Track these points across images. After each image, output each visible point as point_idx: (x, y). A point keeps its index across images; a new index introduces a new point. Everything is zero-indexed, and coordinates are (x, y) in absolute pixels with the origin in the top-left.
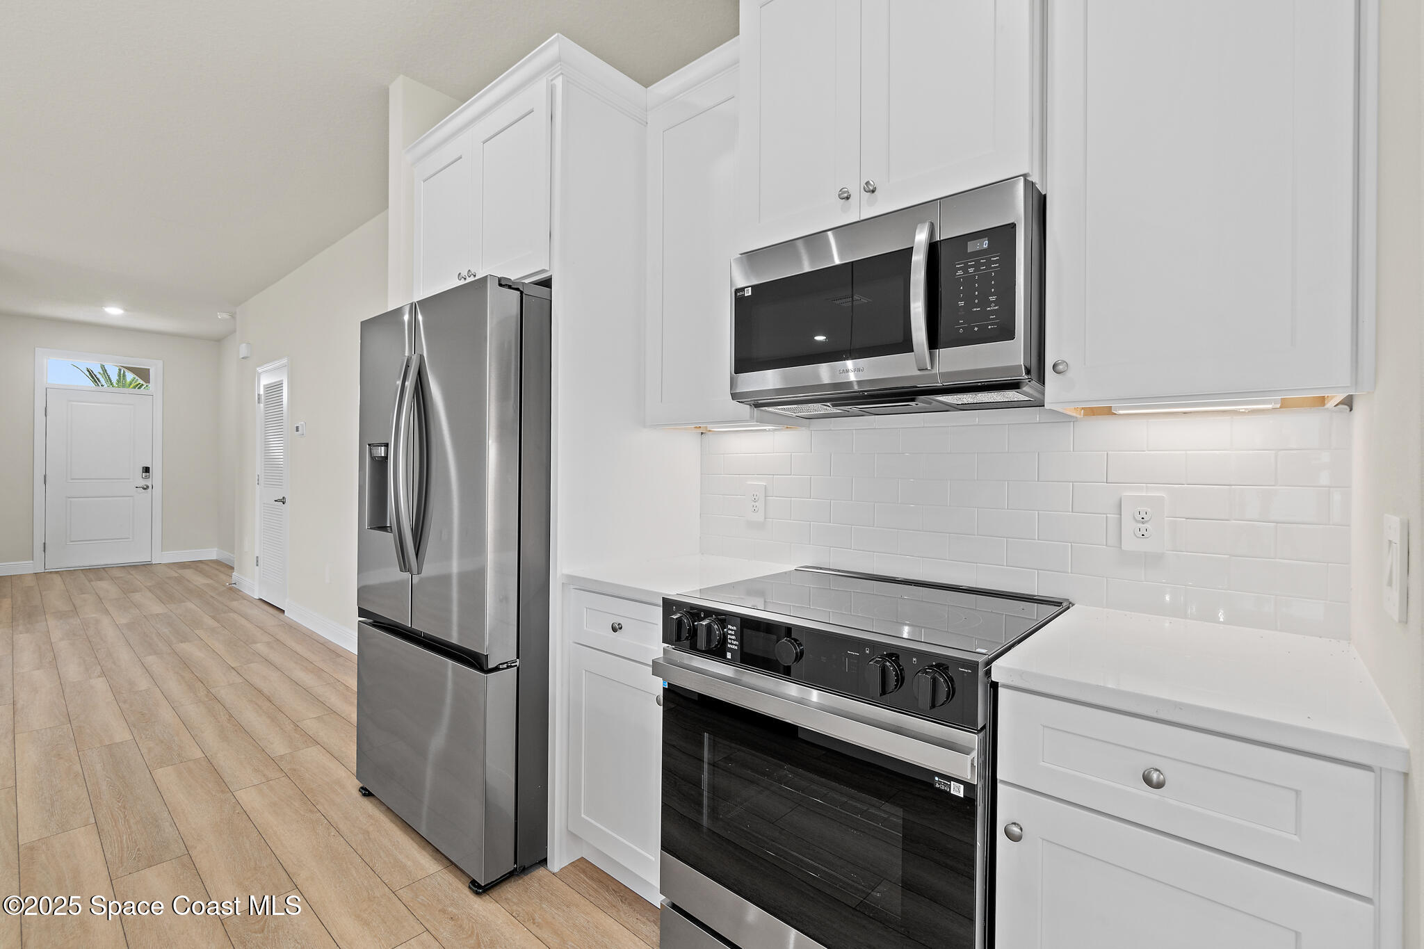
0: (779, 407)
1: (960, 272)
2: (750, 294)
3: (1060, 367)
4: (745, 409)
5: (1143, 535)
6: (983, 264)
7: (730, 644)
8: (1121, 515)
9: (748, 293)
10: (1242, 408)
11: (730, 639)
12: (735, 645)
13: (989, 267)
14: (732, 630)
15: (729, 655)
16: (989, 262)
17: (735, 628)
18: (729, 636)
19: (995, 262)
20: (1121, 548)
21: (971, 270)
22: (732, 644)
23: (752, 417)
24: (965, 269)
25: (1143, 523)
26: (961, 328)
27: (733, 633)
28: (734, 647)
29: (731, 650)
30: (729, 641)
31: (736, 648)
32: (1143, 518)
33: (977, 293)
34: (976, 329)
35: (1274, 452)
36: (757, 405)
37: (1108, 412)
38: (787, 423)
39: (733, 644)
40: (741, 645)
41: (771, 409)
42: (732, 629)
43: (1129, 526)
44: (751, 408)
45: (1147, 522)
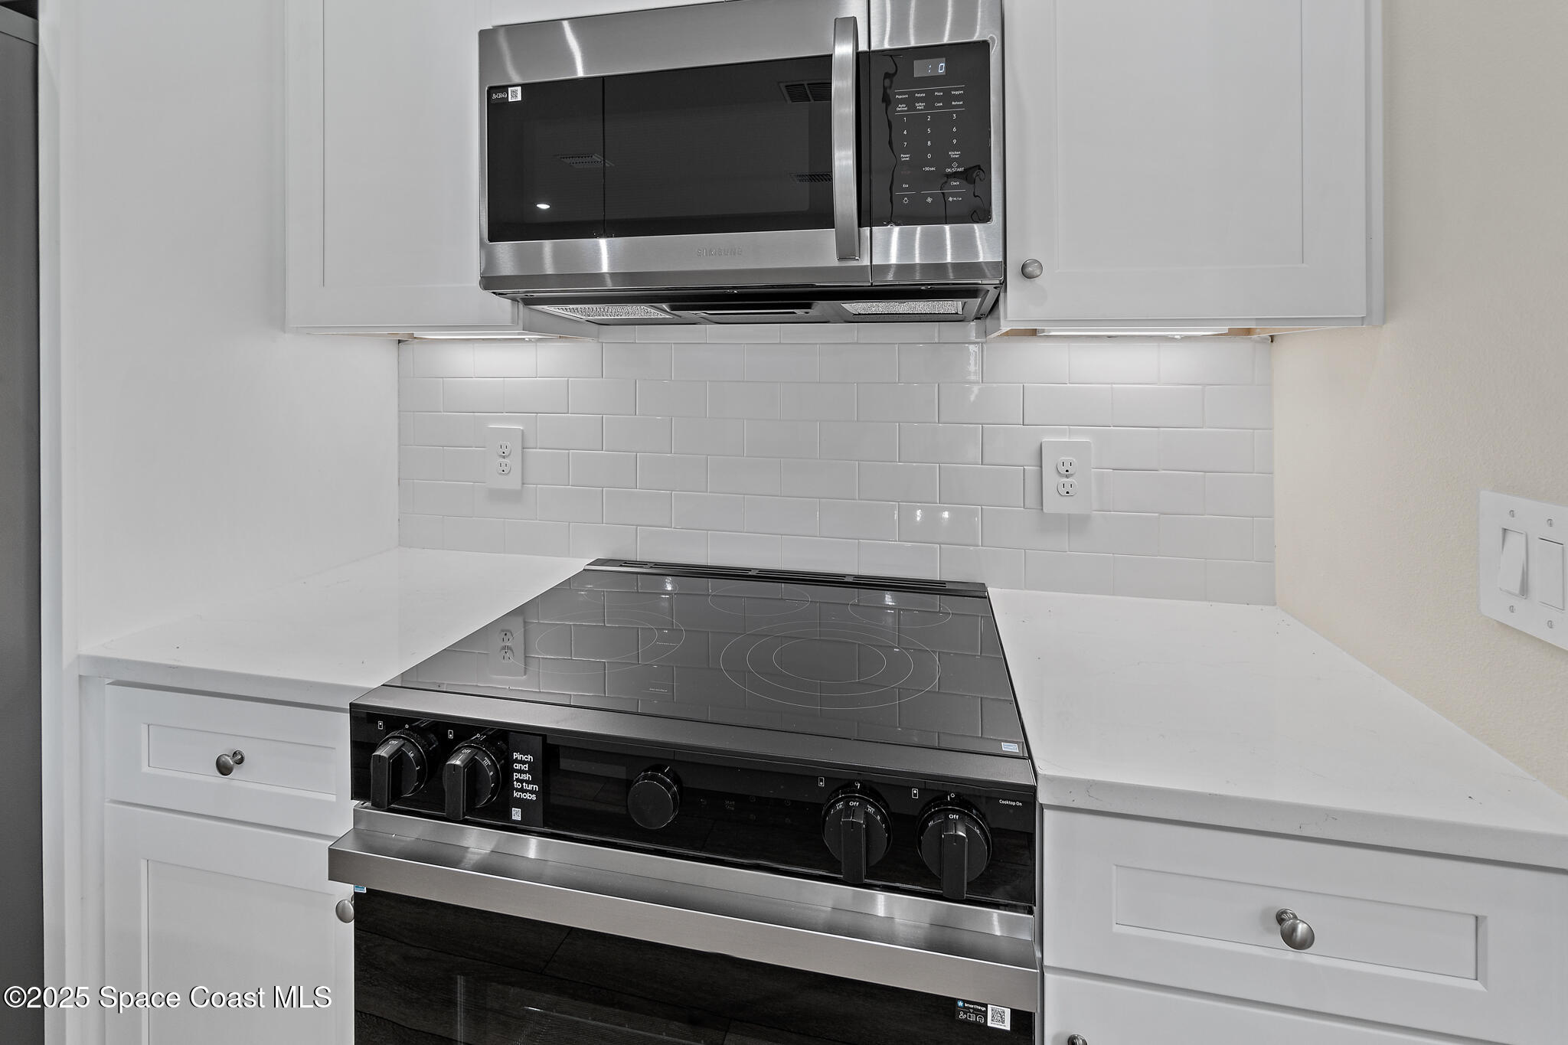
0: (571, 306)
1: (902, 107)
2: (519, 98)
3: (1029, 269)
4: (502, 307)
5: (1068, 493)
6: (938, 98)
7: (518, 790)
8: (1041, 467)
9: (515, 95)
10: (1177, 334)
11: (518, 780)
12: (532, 792)
13: (948, 105)
14: (524, 763)
15: (516, 814)
16: (948, 98)
17: (530, 758)
18: (516, 776)
19: (957, 98)
20: (1042, 509)
21: (920, 106)
22: (522, 790)
23: (515, 322)
24: (911, 102)
25: (1067, 477)
26: (905, 196)
27: (525, 767)
28: (528, 796)
29: (521, 803)
30: (516, 785)
31: (534, 797)
32: (1067, 471)
33: (929, 143)
34: (929, 200)
35: (1200, 387)
36: (528, 302)
37: (1034, 333)
38: (565, 331)
39: (526, 791)
40: (544, 793)
41: (546, 308)
42: (522, 761)
43: (1051, 480)
44: (512, 304)
45: (1072, 475)
